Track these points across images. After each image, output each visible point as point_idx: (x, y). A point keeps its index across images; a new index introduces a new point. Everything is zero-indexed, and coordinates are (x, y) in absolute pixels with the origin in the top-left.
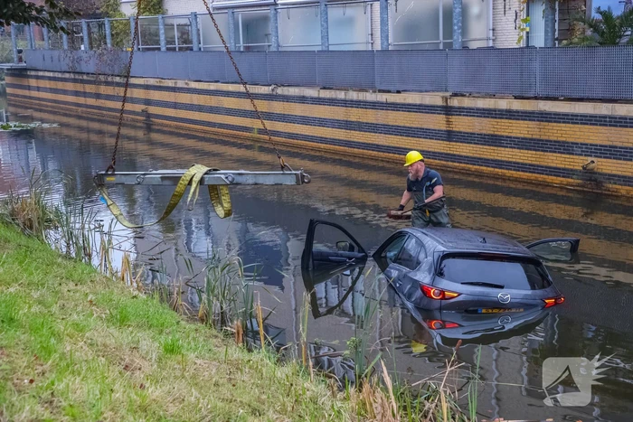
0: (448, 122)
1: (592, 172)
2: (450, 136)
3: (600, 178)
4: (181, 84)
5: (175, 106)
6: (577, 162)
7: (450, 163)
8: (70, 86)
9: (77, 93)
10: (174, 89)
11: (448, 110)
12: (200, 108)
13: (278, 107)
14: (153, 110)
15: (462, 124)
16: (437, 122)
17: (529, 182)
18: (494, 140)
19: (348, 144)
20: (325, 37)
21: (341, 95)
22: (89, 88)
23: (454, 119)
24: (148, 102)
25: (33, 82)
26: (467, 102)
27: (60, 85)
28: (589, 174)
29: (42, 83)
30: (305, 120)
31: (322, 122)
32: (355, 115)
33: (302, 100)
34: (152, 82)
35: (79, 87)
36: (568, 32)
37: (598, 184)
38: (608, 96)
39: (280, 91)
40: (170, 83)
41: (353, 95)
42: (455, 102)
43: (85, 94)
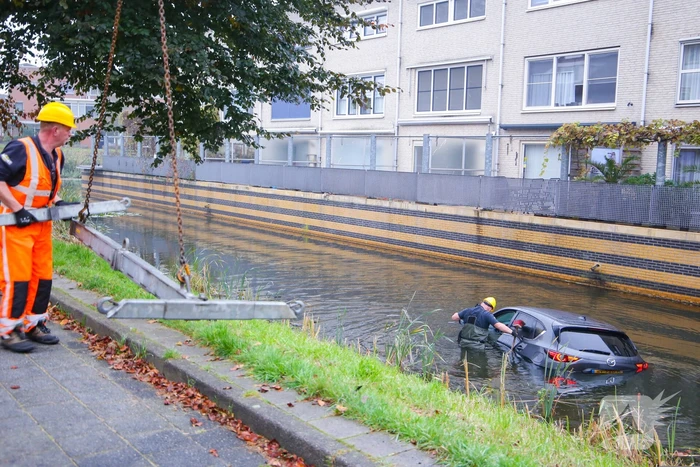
0: (478, 229)
1: (598, 273)
2: (480, 240)
3: (604, 278)
4: (241, 188)
5: (235, 204)
6: (586, 265)
7: (479, 261)
8: (140, 185)
9: (146, 191)
10: (234, 192)
11: (479, 221)
12: (257, 207)
13: (327, 210)
14: (213, 206)
15: (489, 231)
16: (470, 229)
17: (546, 278)
18: (517, 245)
19: (389, 241)
20: (373, 160)
21: (386, 204)
22: (157, 187)
23: (483, 227)
24: (210, 200)
25: (107, 181)
26: (495, 216)
27: (131, 184)
28: (595, 275)
29: (115, 182)
30: (353, 222)
31: (367, 224)
32: (397, 219)
33: (351, 205)
34: (215, 185)
35: (149, 186)
36: (577, 171)
37: (602, 282)
38: (612, 219)
39: (331, 198)
40: (232, 187)
41: (397, 205)
42: (485, 215)
43: (153, 192)
